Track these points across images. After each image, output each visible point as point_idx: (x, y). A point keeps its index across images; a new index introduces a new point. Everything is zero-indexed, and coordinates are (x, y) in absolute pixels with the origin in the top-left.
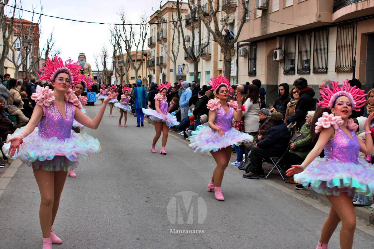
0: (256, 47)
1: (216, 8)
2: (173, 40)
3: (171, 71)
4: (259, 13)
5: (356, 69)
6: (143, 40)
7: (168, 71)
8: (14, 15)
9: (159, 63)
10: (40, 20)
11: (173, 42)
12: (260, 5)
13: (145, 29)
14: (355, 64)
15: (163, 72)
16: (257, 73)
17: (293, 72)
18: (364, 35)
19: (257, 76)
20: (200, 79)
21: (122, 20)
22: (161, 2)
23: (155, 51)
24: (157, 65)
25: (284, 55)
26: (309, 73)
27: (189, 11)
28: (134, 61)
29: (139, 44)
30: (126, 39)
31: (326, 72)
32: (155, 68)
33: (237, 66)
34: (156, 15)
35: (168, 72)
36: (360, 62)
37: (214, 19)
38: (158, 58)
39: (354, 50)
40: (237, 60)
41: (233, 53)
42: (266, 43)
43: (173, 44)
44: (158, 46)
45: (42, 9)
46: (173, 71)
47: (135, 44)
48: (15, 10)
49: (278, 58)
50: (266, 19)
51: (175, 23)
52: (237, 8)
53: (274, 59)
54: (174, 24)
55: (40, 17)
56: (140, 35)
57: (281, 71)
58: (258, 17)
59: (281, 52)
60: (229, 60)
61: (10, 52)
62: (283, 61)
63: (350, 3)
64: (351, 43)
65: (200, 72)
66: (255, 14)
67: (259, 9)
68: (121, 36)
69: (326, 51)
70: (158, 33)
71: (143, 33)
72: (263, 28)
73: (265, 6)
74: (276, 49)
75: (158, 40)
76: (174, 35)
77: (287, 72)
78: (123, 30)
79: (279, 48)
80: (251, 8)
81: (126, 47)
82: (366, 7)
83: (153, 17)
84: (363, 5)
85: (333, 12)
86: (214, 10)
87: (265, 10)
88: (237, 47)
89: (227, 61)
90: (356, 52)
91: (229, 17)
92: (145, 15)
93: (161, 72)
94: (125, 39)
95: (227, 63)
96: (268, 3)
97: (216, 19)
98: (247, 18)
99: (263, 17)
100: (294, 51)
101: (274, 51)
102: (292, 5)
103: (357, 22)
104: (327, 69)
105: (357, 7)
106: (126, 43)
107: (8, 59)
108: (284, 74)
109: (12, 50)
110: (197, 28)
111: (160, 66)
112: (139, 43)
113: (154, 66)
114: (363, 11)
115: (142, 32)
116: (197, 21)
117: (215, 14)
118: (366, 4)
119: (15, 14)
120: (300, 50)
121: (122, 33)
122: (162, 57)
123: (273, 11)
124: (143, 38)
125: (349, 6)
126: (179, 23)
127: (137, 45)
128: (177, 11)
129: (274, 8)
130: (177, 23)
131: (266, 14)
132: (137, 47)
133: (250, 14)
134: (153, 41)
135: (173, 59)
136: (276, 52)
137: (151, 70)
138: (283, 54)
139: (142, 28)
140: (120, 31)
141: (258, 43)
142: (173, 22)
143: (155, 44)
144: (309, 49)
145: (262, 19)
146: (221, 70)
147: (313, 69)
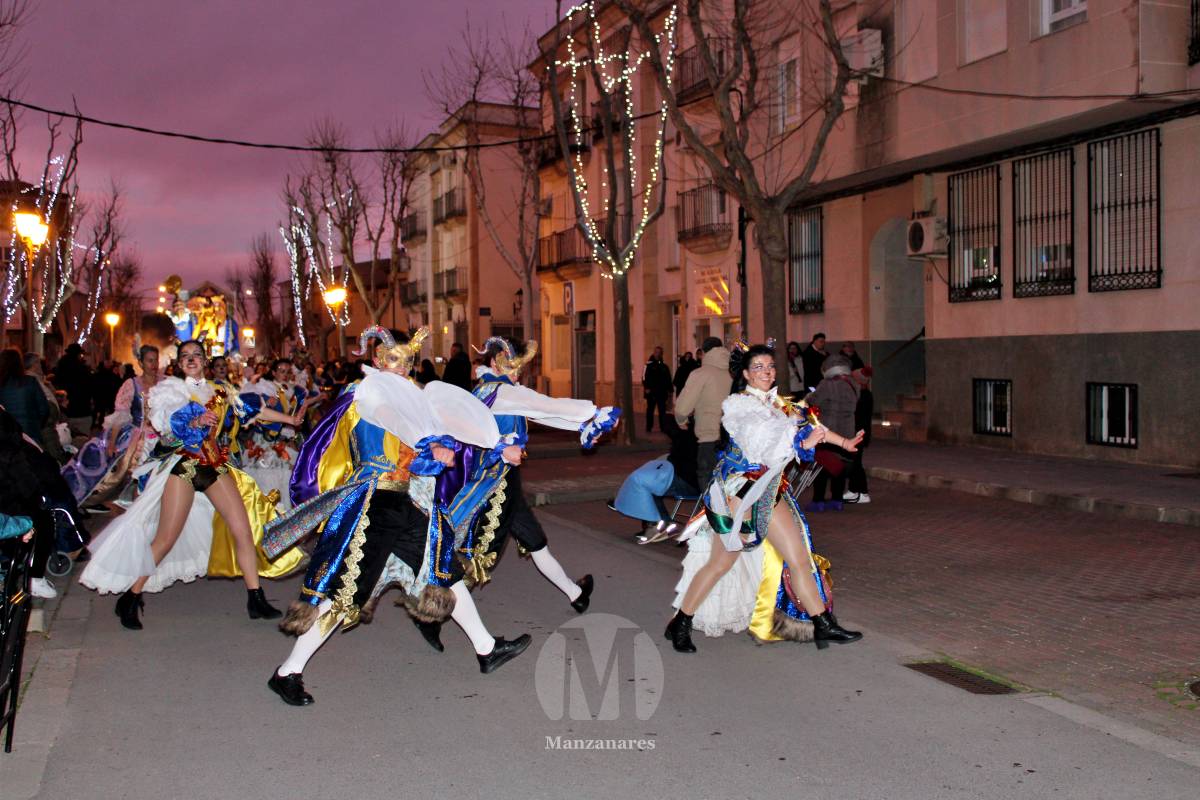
0: (822, 217)
2: (523, 205)
3: (485, 312)
4: (853, 93)
6: (393, 221)
7: (473, 313)
9: (445, 290)
10: (73, 162)
11: (522, 212)
13: (399, 187)
15: (455, 317)
16: (829, 304)
17: (992, 293)
19: (826, 312)
20: (594, 334)
21: (327, 161)
22: (475, 87)
23: (424, 254)
24: (437, 296)
25: (948, 237)
26: (1072, 292)
29: (383, 234)
30: (343, 219)
31: (1158, 285)
32: (426, 306)
33: (744, 285)
34: (427, 146)
35: (474, 318)
38: (438, 277)
40: (742, 265)
41: (724, 242)
42: (864, 199)
43: (521, 217)
44: (436, 241)
46: (489, 314)
47: (370, 234)
49: (928, 247)
50: (883, 113)
53: (910, 252)
55: (74, 149)
56: (385, 205)
57: (940, 291)
59: (938, 226)
60: (779, 255)
62: (946, 257)
65: (593, 312)
67: (855, 76)
69: (1149, 210)
70: (437, 202)
71: (393, 201)
72: (867, 146)
73: (878, 65)
74: (913, 218)
75: (437, 221)
76: (525, 189)
77: (960, 295)
78: (333, 193)
79: (924, 214)
83: (418, 154)
85: (1192, 63)
87: (876, 82)
88: (740, 220)
89: (774, 259)
93: (450, 317)
94: (338, 221)
95: (775, 264)
96: (887, 57)
99: (867, 107)
100: (992, 218)
102: (1004, 52)
104: (1159, 271)
106: (343, 231)
108: (950, 300)
111: (445, 299)
112: (382, 230)
113: (424, 298)
115: (389, 198)
120: (1019, 214)
122: (452, 273)
123: (909, 81)
124: (396, 216)
127: (375, 236)
131: (879, 95)
132: (377, 243)
134: (419, 227)
135: (520, 268)
136: (917, 227)
137: (414, 312)
138: (945, 231)
139: (390, 185)
140: (323, 196)
141: (825, 205)
143: (424, 233)
144: (1065, 206)
145: (861, 114)
146: (672, 299)
147: (1091, 278)
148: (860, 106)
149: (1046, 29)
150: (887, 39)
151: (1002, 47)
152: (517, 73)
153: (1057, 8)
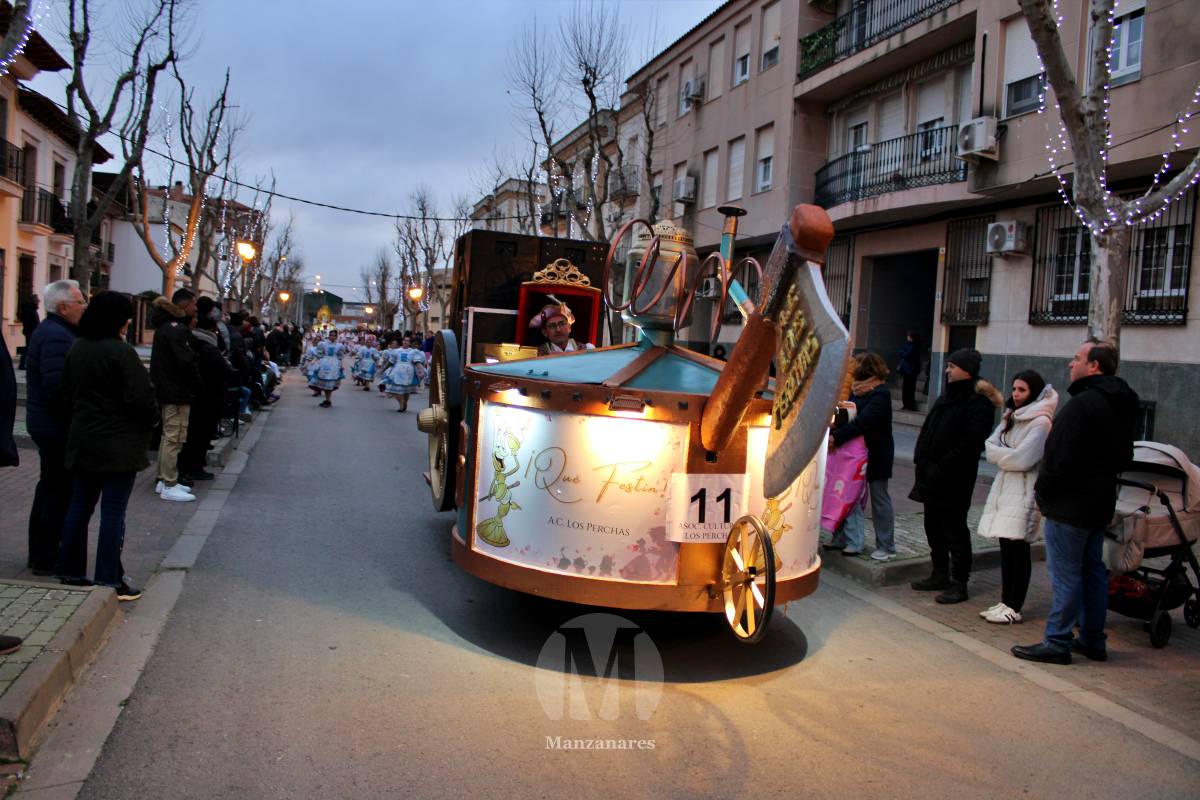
1: (601, 196)
4: (680, 209)
5: (851, 320)
8: (222, 193)
10: (268, 205)
12: (682, 194)
14: (849, 311)
17: (738, 320)
18: (866, 259)
21: (420, 210)
22: (497, 180)
27: (549, 199)
28: (440, 287)
30: (427, 245)
34: (485, 203)
36: (859, 308)
37: (596, 216)
39: (849, 286)
45: (274, 183)
48: (224, 183)
49: (711, 294)
50: (693, 222)
51: (522, 220)
52: (639, 198)
53: (704, 296)
54: (519, 221)
55: (270, 198)
58: (676, 216)
61: (211, 262)
63: (844, 201)
64: (843, 271)
66: (672, 210)
67: (679, 201)
68: (417, 239)
72: (688, 237)
73: (691, 196)
74: (709, 277)
78: (423, 229)
79: (714, 276)
80: (665, 199)
81: (427, 261)
82: (870, 210)
83: (480, 206)
84: (866, 206)
86: (598, 200)
87: (691, 205)
90: (851, 288)
91: (623, 214)
92: (465, 202)
94: (424, 246)
96: (696, 192)
97: (601, 217)
98: (657, 218)
99: (687, 217)
101: (705, 280)
102: (741, 199)
103: (855, 235)
105: (855, 208)
106: (426, 253)
107: (207, 276)
109: (214, 258)
110: (562, 230)
114: (866, 216)
116: (563, 217)
117: (598, 209)
118: (872, 205)
119: (225, 191)
120: (751, 281)
121: (421, 235)
123: (707, 206)
125: (842, 207)
126: (529, 219)
127: (447, 257)
128: (527, 198)
129: (706, 201)
130: (525, 220)
131: (692, 211)
132: (447, 261)
133: (661, 210)
136: (708, 283)
139: (458, 226)
142: (519, 217)
145: (684, 220)
148: (683, 217)
149: (760, 190)
150: (697, 183)
151: (739, 196)
152: (519, 176)
153: (765, 178)
